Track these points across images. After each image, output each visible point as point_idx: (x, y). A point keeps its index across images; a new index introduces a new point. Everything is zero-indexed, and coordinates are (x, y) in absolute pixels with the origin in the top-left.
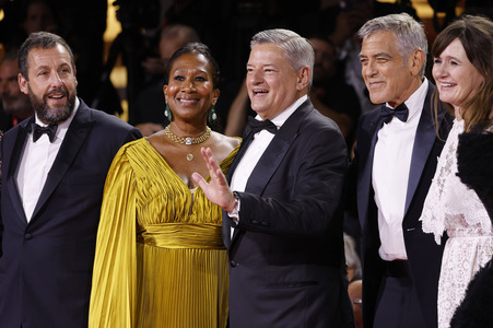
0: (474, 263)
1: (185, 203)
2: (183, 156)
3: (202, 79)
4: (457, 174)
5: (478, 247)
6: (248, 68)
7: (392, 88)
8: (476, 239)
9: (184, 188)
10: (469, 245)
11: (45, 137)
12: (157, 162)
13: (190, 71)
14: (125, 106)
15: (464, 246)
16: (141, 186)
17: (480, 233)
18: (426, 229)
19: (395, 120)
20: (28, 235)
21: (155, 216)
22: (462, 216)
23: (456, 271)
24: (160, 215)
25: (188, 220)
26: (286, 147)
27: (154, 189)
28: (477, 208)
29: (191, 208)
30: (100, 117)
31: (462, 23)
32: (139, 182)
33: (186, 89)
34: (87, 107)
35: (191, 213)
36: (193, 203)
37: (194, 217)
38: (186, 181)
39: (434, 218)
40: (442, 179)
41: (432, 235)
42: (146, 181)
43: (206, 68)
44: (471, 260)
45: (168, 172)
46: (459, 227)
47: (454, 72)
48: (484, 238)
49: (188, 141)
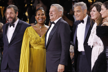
0: (99, 52)
1: (39, 40)
2: (39, 30)
3: (43, 15)
4: (96, 34)
5: (100, 48)
6: (50, 11)
7: (81, 17)
8: (99, 47)
9: (39, 37)
10: (98, 48)
11: (12, 26)
12: (34, 31)
13: (41, 13)
14: (28, 20)
15: (97, 48)
16: (30, 36)
17: (100, 46)
18: (89, 45)
19: (81, 23)
20: (9, 46)
21: (33, 43)
22: (97, 42)
23: (95, 53)
24: (34, 42)
25: (40, 43)
26: (57, 27)
27: (33, 37)
28: (100, 40)
29: (40, 41)
30: (23, 22)
31: (96, 3)
32: (30, 35)
33: (41, 17)
34: (20, 20)
35: (40, 42)
36: (41, 40)
37: (41, 43)
38: (39, 36)
39: (90, 42)
40: (92, 35)
41: (90, 46)
42: (31, 35)
43: (44, 13)
44: (98, 51)
45: (36, 33)
46: (96, 44)
47: (94, 13)
48: (101, 47)
49: (40, 27)
